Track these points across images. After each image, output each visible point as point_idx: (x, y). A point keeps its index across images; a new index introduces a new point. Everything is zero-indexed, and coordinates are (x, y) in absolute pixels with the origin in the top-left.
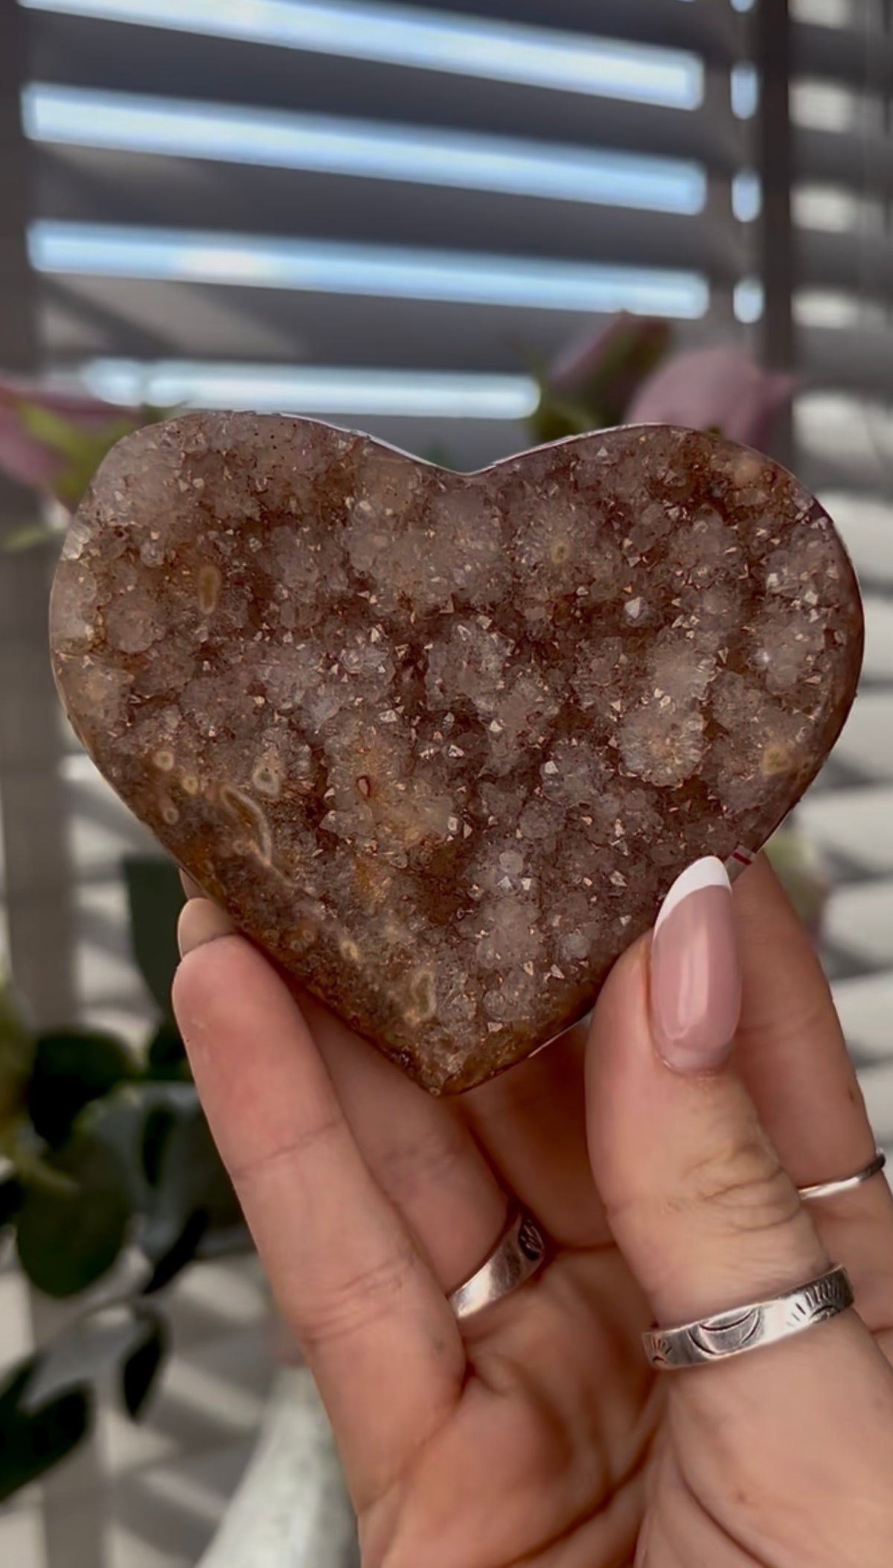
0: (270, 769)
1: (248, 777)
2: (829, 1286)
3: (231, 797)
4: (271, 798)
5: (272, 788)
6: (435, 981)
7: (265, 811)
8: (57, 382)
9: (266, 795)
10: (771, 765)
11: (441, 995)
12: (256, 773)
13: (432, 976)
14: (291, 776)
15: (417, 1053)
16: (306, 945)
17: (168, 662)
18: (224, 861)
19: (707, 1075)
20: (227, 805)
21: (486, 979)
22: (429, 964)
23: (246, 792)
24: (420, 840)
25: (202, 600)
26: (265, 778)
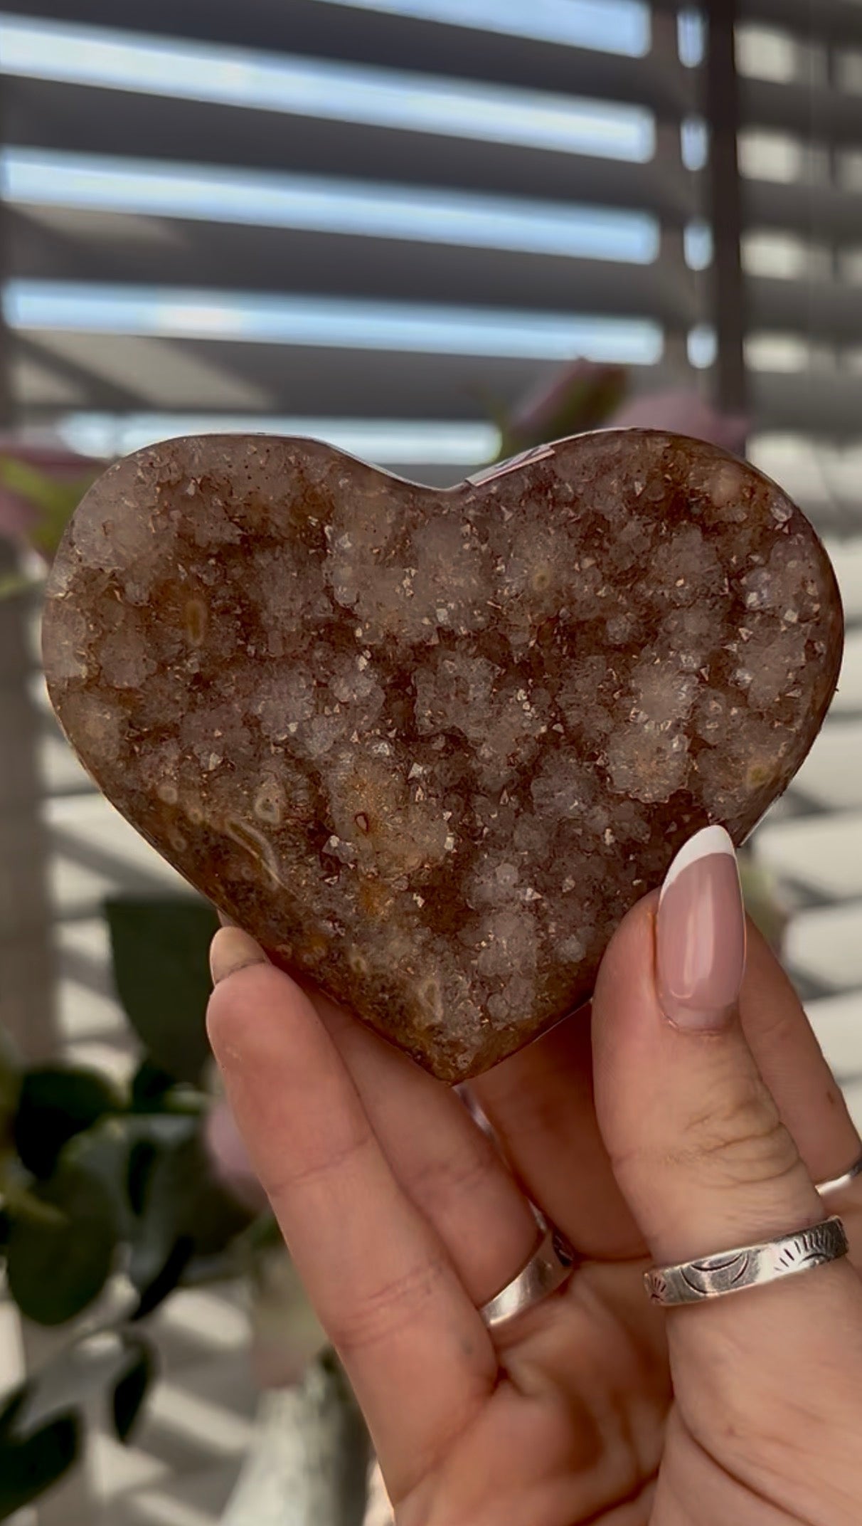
0: (271, 800)
1: (251, 806)
2: (820, 1236)
3: (235, 828)
4: (274, 826)
5: (274, 817)
6: (441, 989)
7: (270, 840)
8: (33, 436)
9: (269, 824)
10: (753, 781)
11: (446, 1002)
12: (258, 803)
13: (437, 984)
14: (291, 804)
15: (428, 1053)
16: (317, 958)
17: (163, 695)
18: (233, 884)
19: (711, 1035)
20: (231, 834)
21: (487, 985)
22: (434, 974)
23: (249, 822)
24: (419, 864)
25: (190, 632)
26: (267, 807)
